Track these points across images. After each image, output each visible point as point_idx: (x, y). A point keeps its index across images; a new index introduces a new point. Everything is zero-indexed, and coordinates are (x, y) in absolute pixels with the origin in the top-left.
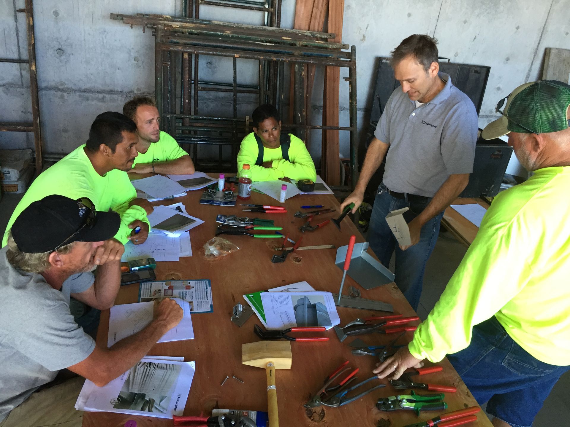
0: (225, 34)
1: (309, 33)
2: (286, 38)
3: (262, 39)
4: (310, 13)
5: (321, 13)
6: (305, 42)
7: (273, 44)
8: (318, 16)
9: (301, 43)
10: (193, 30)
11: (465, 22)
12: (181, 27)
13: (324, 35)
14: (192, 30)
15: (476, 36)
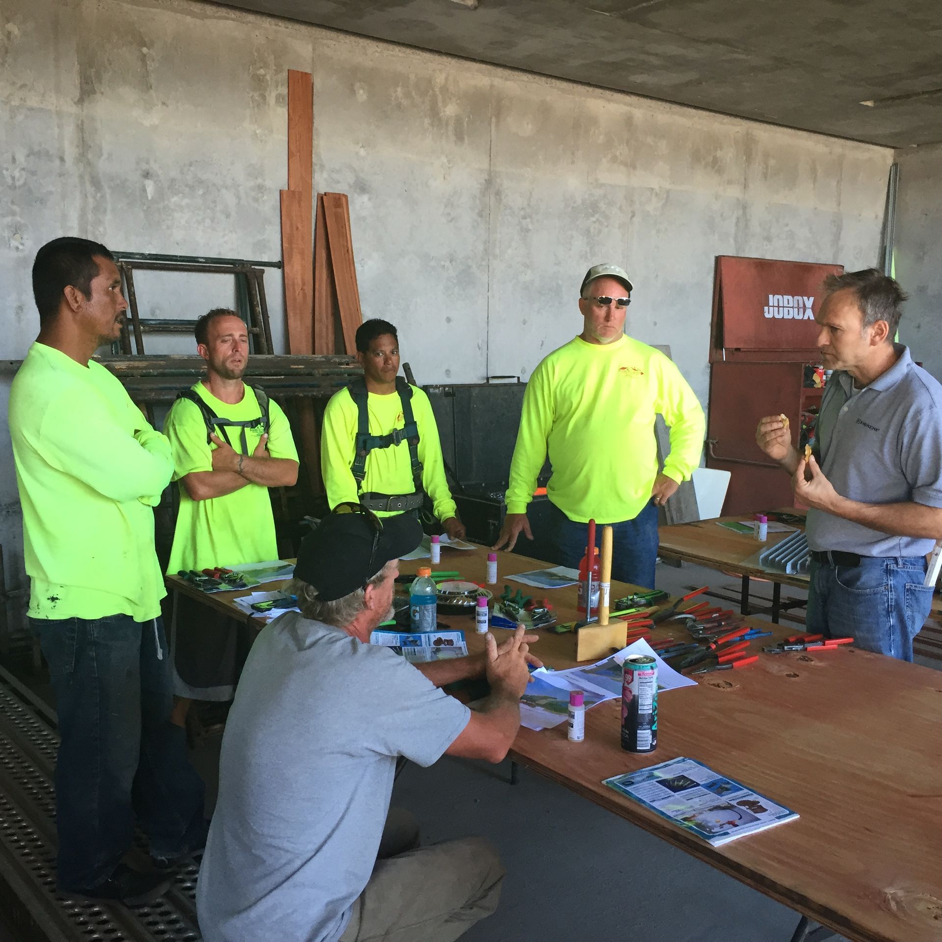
0: (202, 370)
1: (323, 357)
2: (297, 367)
3: (261, 372)
4: (310, 331)
5: (327, 328)
6: (327, 370)
7: (283, 377)
8: (324, 334)
9: (321, 371)
10: (151, 371)
11: (525, 322)
12: (128, 368)
13: (345, 358)
14: (148, 371)
15: (542, 341)
